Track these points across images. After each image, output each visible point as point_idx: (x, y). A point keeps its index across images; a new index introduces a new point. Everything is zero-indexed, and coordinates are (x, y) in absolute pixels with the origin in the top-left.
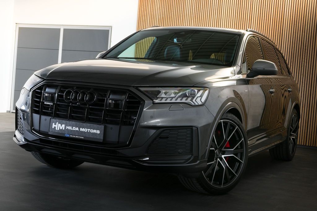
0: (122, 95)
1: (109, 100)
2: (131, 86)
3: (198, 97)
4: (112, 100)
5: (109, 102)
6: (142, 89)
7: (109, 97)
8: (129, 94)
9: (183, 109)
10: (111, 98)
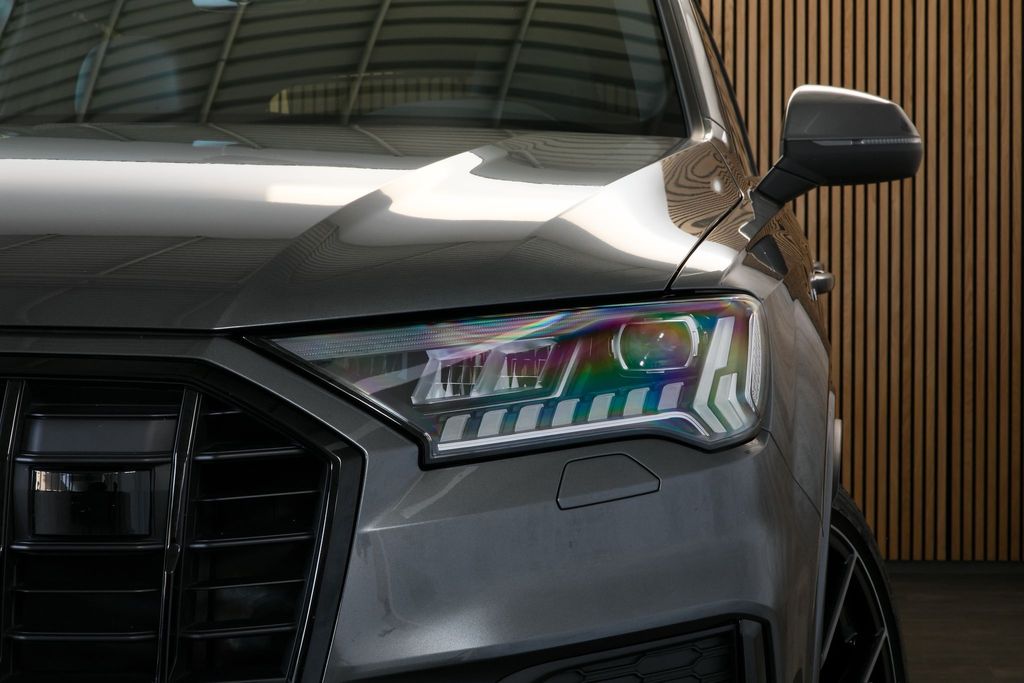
0: (144, 416)
1: (33, 467)
2: (209, 334)
3: (719, 374)
4: (53, 466)
5: (32, 492)
6: (311, 349)
7: (22, 446)
8: (209, 403)
9: (653, 485)
10: (40, 454)
